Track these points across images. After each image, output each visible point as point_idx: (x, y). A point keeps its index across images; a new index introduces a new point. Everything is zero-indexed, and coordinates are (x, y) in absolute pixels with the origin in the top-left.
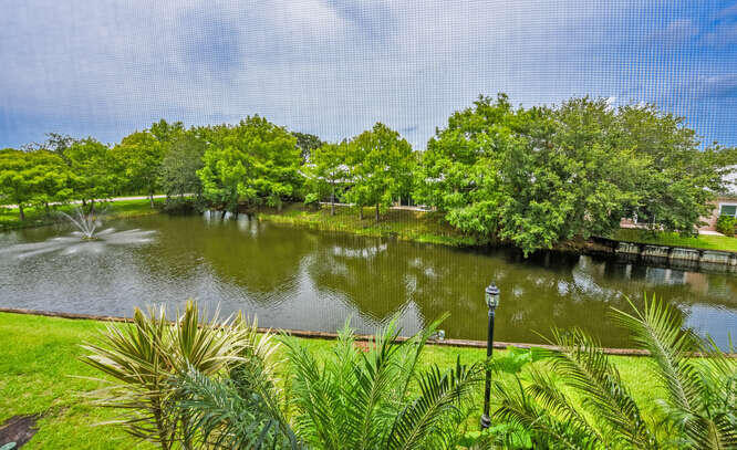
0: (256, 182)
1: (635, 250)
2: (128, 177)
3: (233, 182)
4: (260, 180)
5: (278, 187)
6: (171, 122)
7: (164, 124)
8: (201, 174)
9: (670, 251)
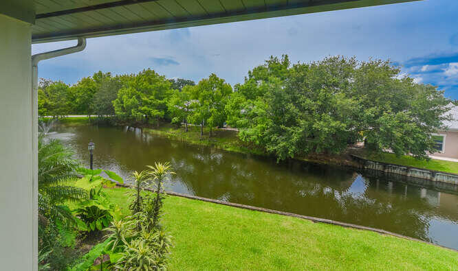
0: (143, 109)
1: (380, 168)
2: (77, 103)
3: (129, 108)
4: (145, 108)
5: (155, 112)
6: (104, 73)
7: (100, 74)
8: (114, 103)
9: (407, 170)
